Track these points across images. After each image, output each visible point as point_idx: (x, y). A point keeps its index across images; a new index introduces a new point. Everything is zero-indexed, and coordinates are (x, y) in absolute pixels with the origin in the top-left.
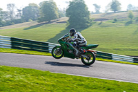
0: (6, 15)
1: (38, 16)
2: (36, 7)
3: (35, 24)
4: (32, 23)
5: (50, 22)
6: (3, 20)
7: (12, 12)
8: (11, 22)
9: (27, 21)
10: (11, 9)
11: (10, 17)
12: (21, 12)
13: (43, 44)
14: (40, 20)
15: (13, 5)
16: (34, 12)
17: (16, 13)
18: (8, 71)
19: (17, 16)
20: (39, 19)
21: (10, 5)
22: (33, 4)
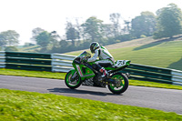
0: (109, 29)
1: (154, 30)
2: (151, 16)
3: (150, 42)
4: (145, 40)
5: (172, 39)
6: (105, 37)
7: (116, 25)
8: (116, 39)
9: (139, 38)
10: (116, 20)
11: (114, 32)
12: (130, 25)
13: (163, 71)
14: (157, 36)
15: (119, 15)
16: (149, 23)
17: (122, 27)
18: (116, 110)
19: (124, 30)
20: (155, 34)
21: (114, 14)
22: (148, 12)
